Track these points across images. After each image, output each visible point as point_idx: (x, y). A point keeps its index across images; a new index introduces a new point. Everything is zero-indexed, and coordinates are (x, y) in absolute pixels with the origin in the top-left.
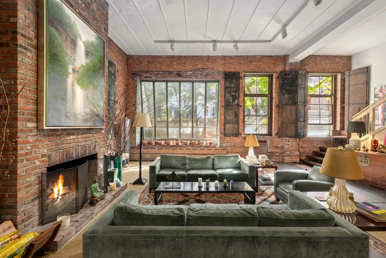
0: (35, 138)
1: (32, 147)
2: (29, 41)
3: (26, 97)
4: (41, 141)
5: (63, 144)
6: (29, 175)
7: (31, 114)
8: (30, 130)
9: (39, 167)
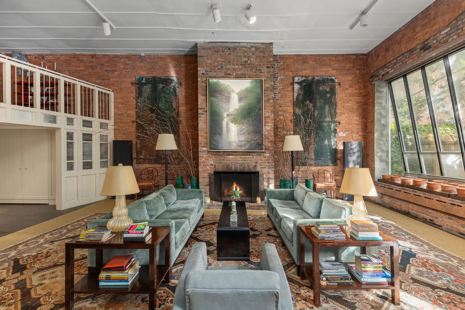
0: (207, 155)
1: (206, 159)
2: (203, 110)
3: (202, 136)
4: (210, 157)
5: (224, 160)
6: (205, 173)
7: (205, 144)
8: (205, 152)
9: (209, 170)
